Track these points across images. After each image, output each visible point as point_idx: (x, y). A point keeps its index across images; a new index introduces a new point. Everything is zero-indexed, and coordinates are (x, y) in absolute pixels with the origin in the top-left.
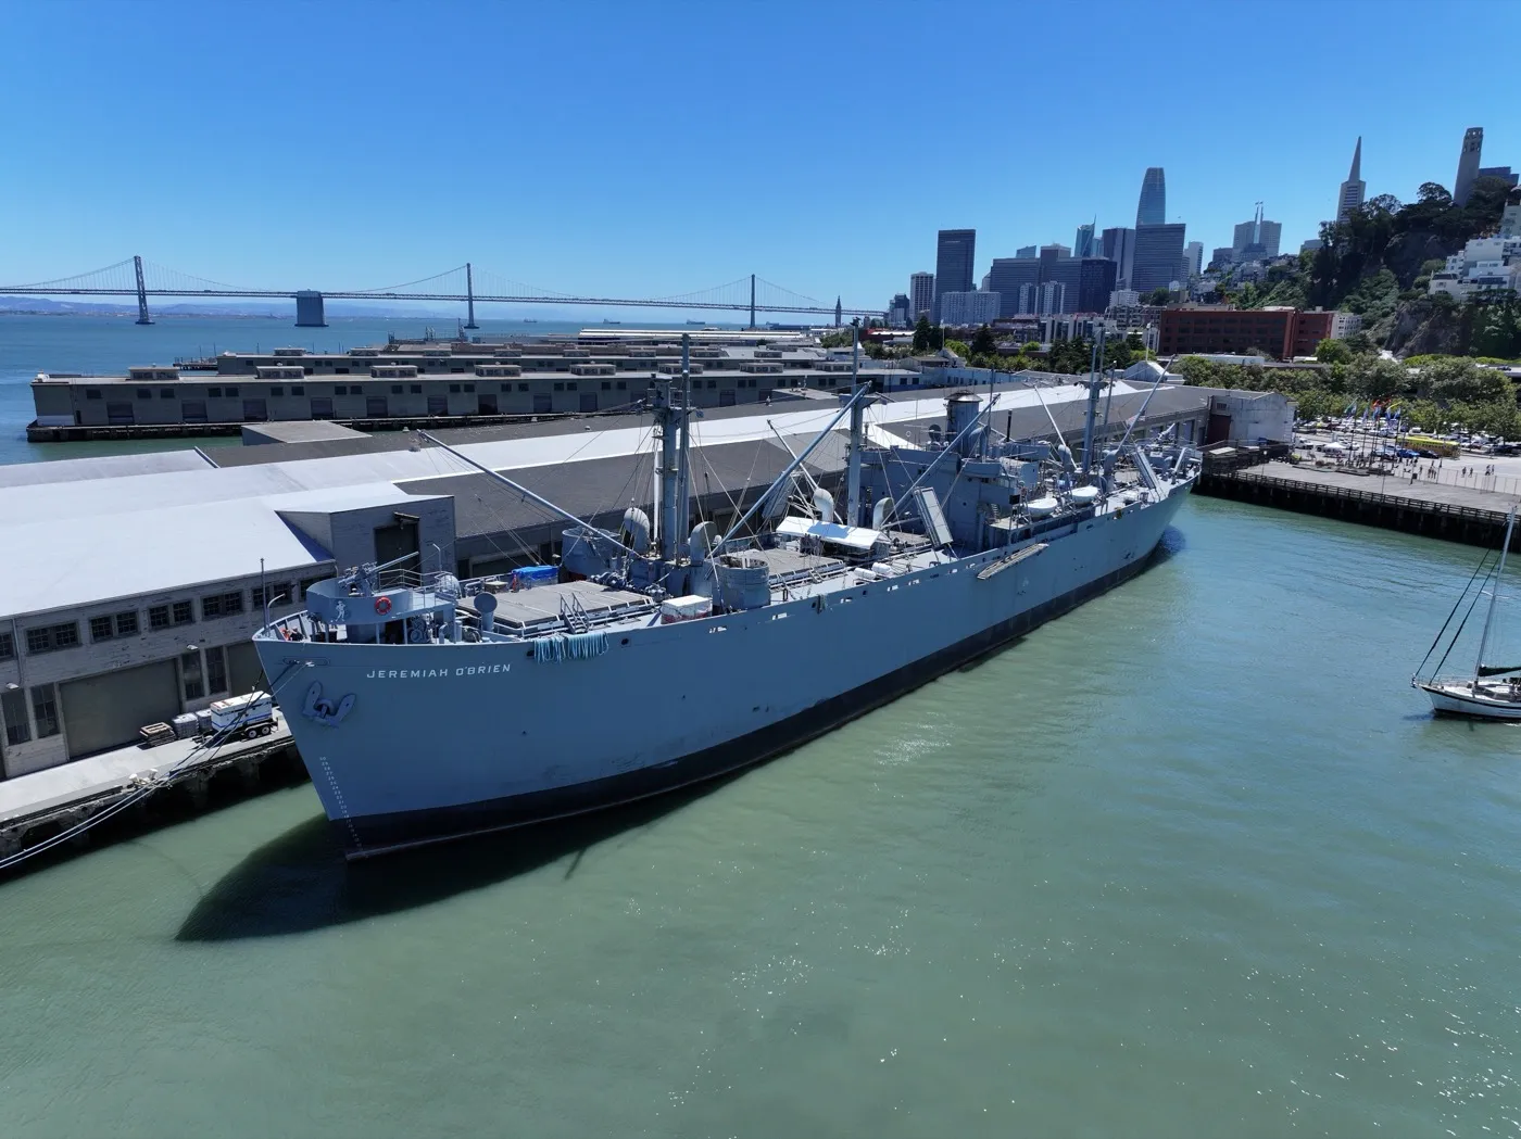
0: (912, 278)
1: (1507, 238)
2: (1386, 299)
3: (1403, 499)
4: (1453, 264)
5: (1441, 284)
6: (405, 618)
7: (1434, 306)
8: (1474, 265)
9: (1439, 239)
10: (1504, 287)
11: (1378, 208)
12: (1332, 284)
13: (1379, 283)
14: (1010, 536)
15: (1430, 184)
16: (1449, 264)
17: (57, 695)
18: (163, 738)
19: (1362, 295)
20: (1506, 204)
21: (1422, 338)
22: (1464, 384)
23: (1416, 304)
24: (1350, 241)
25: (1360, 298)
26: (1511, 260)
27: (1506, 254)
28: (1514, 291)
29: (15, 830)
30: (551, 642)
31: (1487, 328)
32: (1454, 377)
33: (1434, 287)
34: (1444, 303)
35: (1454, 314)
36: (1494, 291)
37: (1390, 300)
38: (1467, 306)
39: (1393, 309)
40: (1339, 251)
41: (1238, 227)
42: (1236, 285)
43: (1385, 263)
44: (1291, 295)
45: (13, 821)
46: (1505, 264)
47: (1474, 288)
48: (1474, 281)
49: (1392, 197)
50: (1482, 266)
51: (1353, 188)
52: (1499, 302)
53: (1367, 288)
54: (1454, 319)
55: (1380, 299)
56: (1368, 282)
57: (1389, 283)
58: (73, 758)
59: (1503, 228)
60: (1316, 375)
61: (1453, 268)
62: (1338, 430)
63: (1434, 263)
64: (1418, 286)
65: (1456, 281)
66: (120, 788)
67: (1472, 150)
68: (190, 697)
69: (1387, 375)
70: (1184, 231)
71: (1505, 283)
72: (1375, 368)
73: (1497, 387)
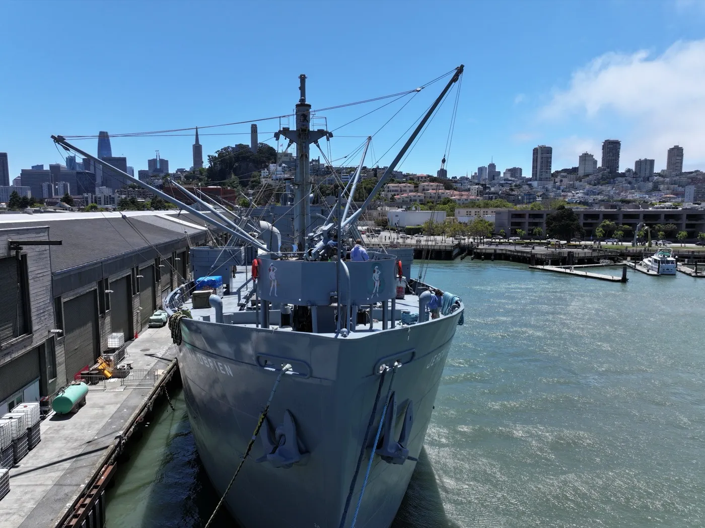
1: (281, 164)
4: (265, 172)
9: (254, 165)
24: (220, 163)
27: (283, 170)
33: (264, 181)
41: (149, 161)
43: (234, 173)
47: (277, 182)
51: (197, 147)
55: (236, 188)
59: (278, 161)
61: (265, 175)
63: (255, 173)
64: (254, 182)
65: (270, 179)
67: (254, 133)
70: (126, 161)
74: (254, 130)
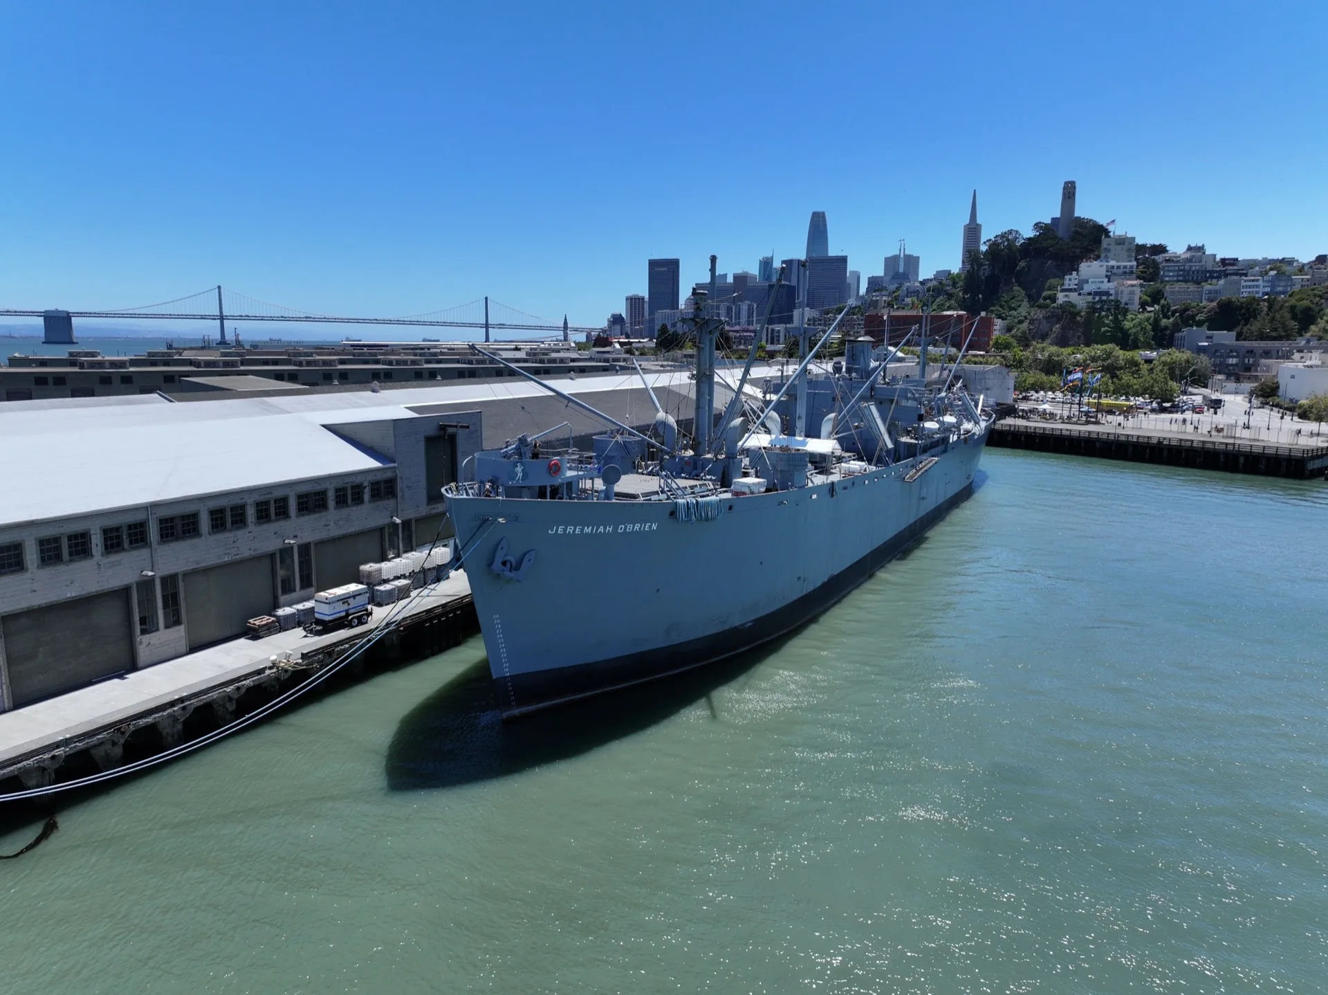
0: (627, 299)
1: (1107, 262)
2: (1020, 310)
3: (1132, 436)
4: (1071, 280)
5: (1066, 296)
6: (565, 482)
7: (1063, 313)
8: (1087, 282)
9: (1054, 263)
10: (1111, 298)
11: (1008, 240)
12: (978, 298)
13: (1014, 297)
14: (919, 447)
15: (1040, 223)
16: (1067, 282)
17: (181, 584)
18: (270, 630)
19: (1002, 306)
20: (1103, 237)
21: (1057, 337)
22: (1113, 365)
23: (1049, 311)
24: (989, 265)
25: (1000, 309)
26: (1112, 278)
27: (1108, 274)
28: (1119, 301)
29: (184, 708)
30: (688, 503)
31: (1103, 329)
32: (1104, 360)
33: (1061, 298)
34: (1069, 311)
35: (1078, 318)
36: (1105, 301)
37: (1023, 310)
38: (1087, 313)
39: (1026, 318)
40: (981, 273)
41: (886, 259)
42: (904, 300)
43: (1016, 283)
44: (948, 307)
45: (182, 700)
46: (1109, 281)
47: (1090, 298)
48: (1089, 294)
49: (1017, 231)
50: (1092, 282)
51: (972, 231)
52: (1109, 310)
53: (1006, 302)
54: (1078, 322)
55: (1015, 310)
56: (1006, 297)
57: (1020, 298)
58: (193, 649)
59: (1103, 255)
60: (1002, 360)
61: (1069, 285)
62: (1031, 400)
63: (1053, 281)
64: (1045, 299)
65: (1077, 293)
66: (264, 669)
67: (1069, 198)
68: (285, 592)
69: (1056, 358)
70: (846, 262)
71: (1111, 295)
72: (1047, 354)
73: (1135, 366)
74: (1069, 192)
